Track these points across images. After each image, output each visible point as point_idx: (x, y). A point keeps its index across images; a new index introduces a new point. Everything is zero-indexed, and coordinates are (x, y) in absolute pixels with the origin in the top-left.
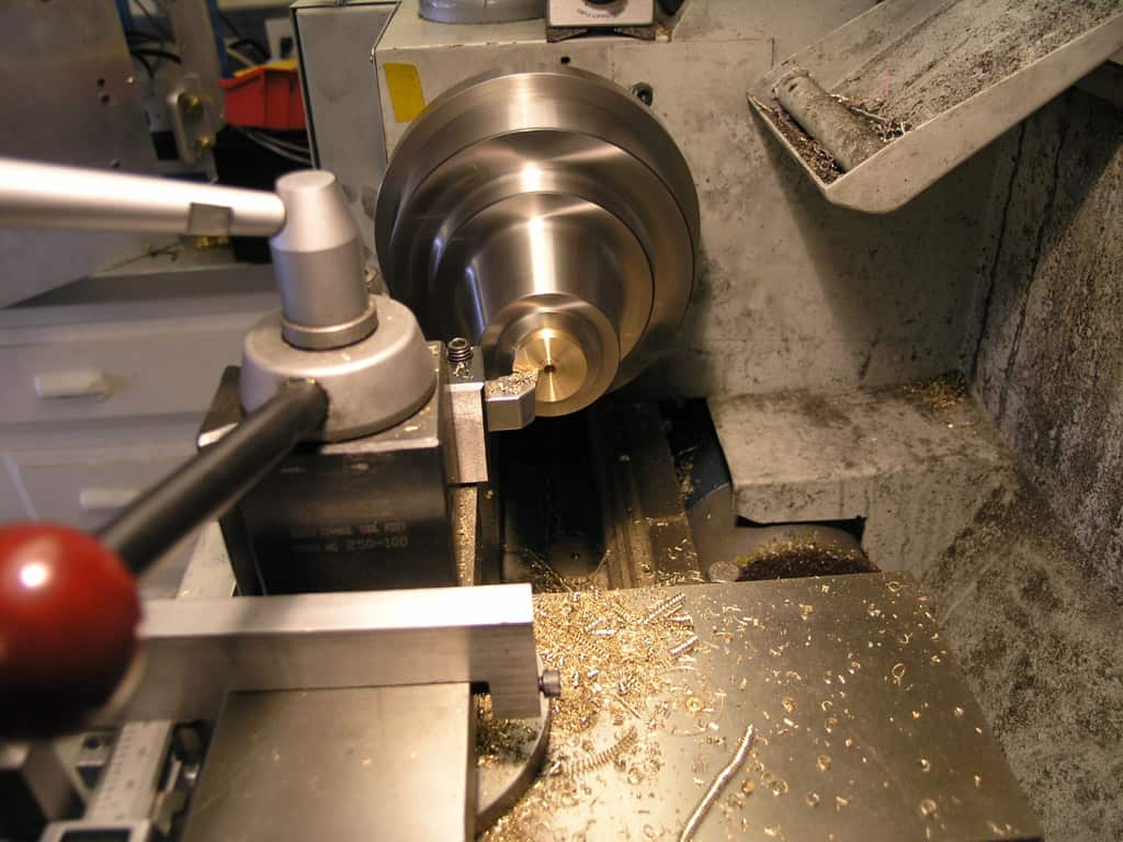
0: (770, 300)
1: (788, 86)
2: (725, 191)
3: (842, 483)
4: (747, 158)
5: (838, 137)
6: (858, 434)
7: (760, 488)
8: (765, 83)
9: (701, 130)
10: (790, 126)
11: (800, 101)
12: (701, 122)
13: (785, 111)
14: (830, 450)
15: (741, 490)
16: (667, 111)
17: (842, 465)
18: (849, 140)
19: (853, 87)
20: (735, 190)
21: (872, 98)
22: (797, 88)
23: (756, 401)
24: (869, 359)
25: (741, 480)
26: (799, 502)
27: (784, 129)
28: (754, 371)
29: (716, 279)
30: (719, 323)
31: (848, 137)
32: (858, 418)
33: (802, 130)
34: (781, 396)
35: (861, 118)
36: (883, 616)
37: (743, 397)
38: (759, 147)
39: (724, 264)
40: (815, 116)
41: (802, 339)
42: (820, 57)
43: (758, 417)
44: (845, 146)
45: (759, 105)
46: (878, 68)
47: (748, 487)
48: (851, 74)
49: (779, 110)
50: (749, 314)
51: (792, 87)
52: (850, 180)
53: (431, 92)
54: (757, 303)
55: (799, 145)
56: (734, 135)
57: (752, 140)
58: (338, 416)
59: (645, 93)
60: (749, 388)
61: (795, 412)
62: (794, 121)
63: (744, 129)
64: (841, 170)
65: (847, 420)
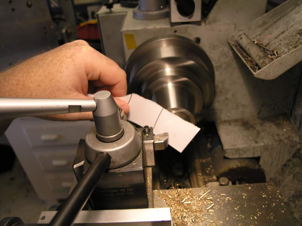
0: (233, 95)
1: (240, 38)
2: (221, 66)
3: (254, 148)
4: (227, 57)
5: (257, 56)
6: (258, 133)
7: (231, 149)
8: (233, 36)
9: (214, 49)
10: (241, 50)
11: (244, 42)
12: (214, 47)
13: (239, 45)
14: (251, 138)
15: (226, 150)
16: (204, 45)
17: (254, 143)
18: (260, 58)
19: (258, 37)
20: (224, 66)
21: (265, 42)
22: (243, 39)
23: (229, 122)
24: (261, 110)
25: (226, 147)
26: (242, 152)
27: (239, 51)
28: (228, 114)
29: (217, 90)
30: (218, 102)
31: (260, 57)
32: (258, 128)
33: (245, 51)
34: (236, 121)
35: (262, 48)
36: (267, 197)
37: (225, 122)
38: (231, 54)
39: (220, 86)
40: (249, 48)
41: (242, 105)
42: (249, 29)
43: (230, 128)
44: (259, 60)
45: (232, 43)
46: (266, 32)
47: (228, 149)
48: (258, 33)
49: (237, 45)
50: (227, 99)
51: (241, 38)
52: (261, 71)
53: (138, 42)
54: (229, 96)
55: (244, 57)
56: (223, 51)
57: (229, 52)
58: (113, 162)
59: (198, 40)
60: (227, 118)
61: (240, 126)
62: (241, 48)
63: (226, 49)
64: (259, 69)
65: (255, 128)
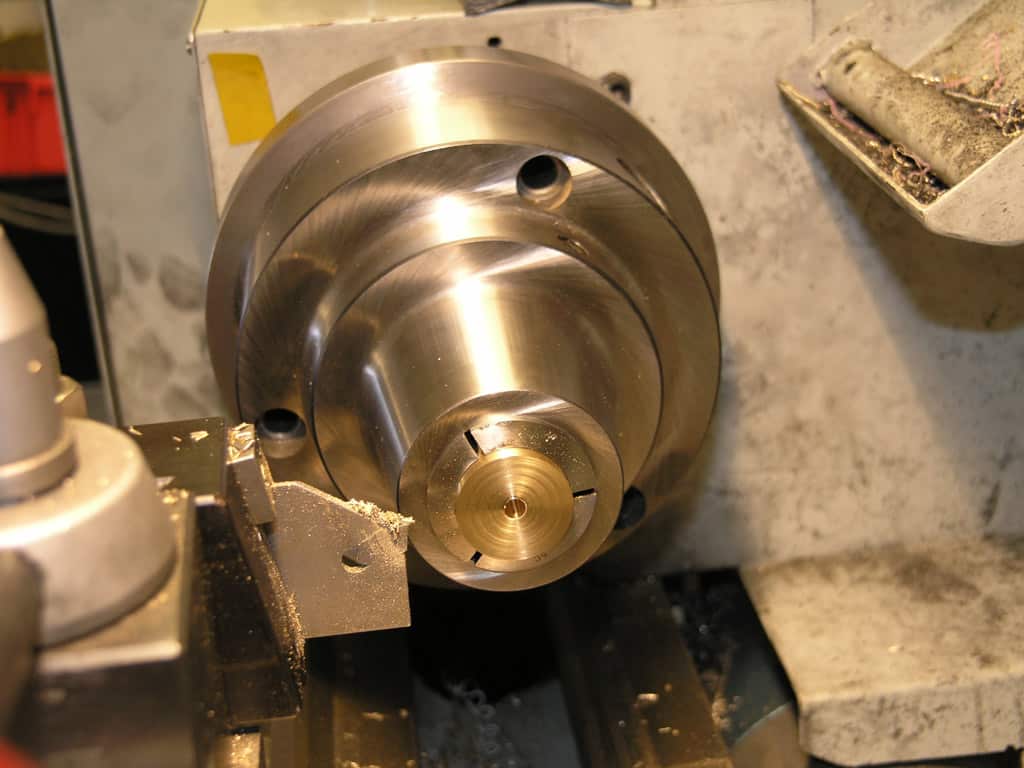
0: (831, 402)
1: (842, 66)
2: (751, 234)
3: (978, 693)
4: (782, 180)
5: (933, 133)
6: (995, 613)
7: (846, 707)
8: (804, 63)
9: (708, 139)
10: (851, 126)
11: (864, 87)
12: (708, 130)
13: (840, 105)
14: (951, 638)
15: (812, 711)
16: (655, 113)
17: (974, 662)
18: (950, 136)
19: (942, 61)
20: (766, 232)
21: (976, 76)
22: (857, 68)
23: (823, 567)
24: (997, 488)
25: (809, 695)
26: (909, 727)
27: (842, 129)
28: (812, 518)
29: (741, 373)
30: (752, 443)
31: (949, 133)
32: (992, 585)
33: (871, 130)
34: (859, 558)
35: (962, 105)
37: (798, 563)
38: (800, 163)
39: (755, 350)
40: (890, 106)
41: (887, 463)
42: (889, 19)
43: (827, 593)
44: (946, 146)
45: (799, 98)
46: (980, 30)
47: (824, 706)
48: (939, 42)
49: (831, 103)
50: (798, 427)
51: (850, 67)
52: (958, 194)
53: (286, 98)
54: (811, 407)
55: (870, 152)
56: (761, 147)
57: (788, 153)
59: (621, 86)
60: (806, 547)
61: (885, 581)
62: (857, 118)
63: (777, 137)
64: (942, 184)
65: (973, 591)
